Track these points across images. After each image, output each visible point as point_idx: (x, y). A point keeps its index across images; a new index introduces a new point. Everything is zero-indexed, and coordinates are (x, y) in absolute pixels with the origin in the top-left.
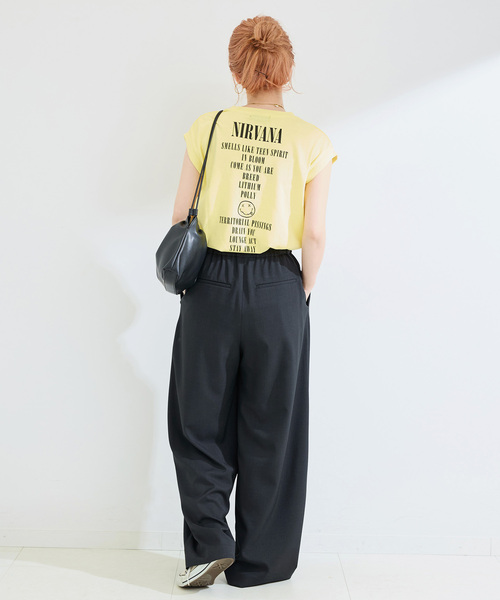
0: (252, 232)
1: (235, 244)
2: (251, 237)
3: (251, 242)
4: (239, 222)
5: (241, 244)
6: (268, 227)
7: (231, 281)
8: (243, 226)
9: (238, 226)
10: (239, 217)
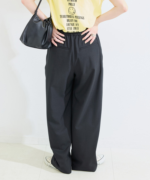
0: (76, 21)
1: (69, 26)
2: (76, 23)
3: (76, 25)
4: (69, 16)
5: (72, 26)
6: (83, 18)
7: (69, 47)
8: (72, 18)
9: (70, 19)
10: (69, 15)
